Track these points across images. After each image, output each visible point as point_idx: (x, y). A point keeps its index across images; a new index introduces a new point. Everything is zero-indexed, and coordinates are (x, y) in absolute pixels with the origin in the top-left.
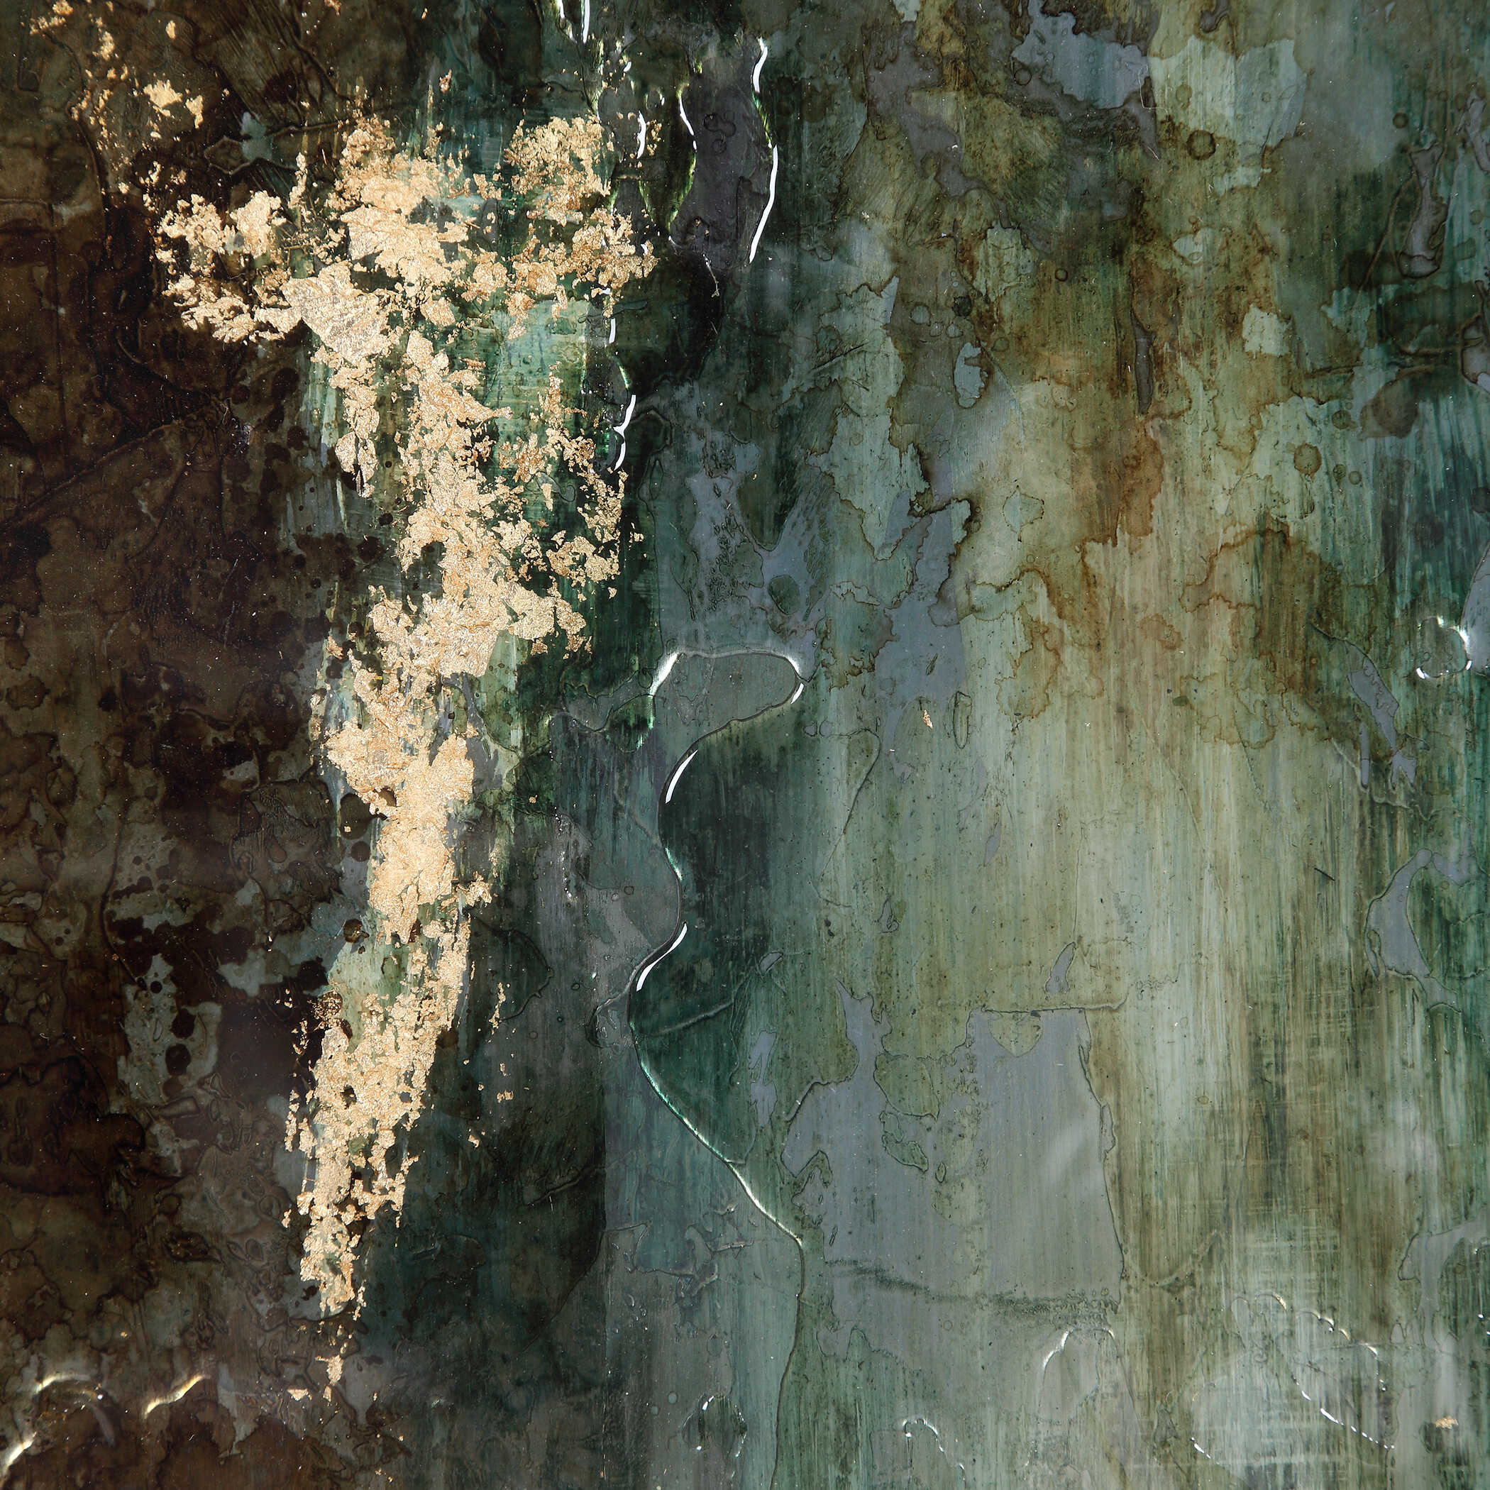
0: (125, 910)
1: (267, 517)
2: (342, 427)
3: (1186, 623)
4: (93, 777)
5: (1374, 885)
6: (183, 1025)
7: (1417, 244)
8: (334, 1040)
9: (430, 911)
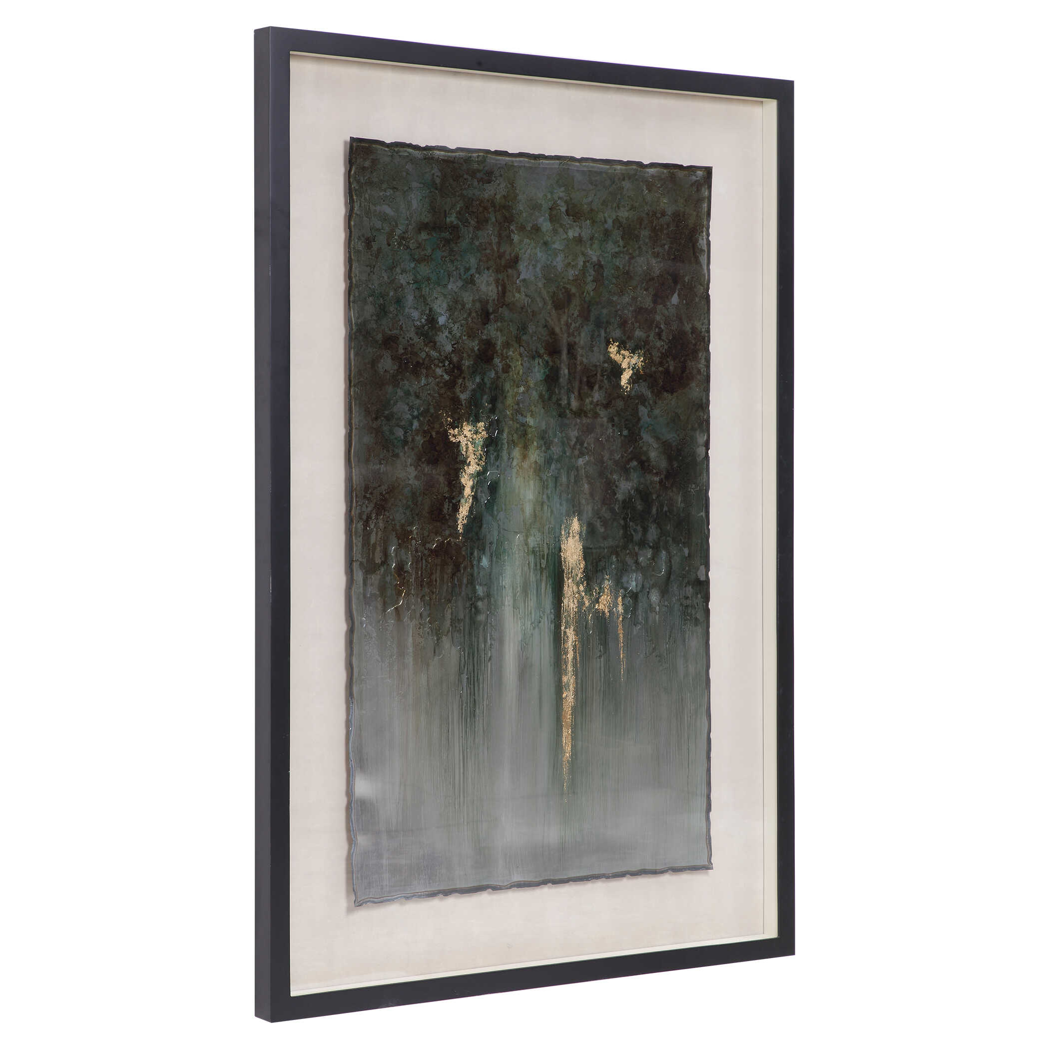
0: (444, 495)
1: (457, 458)
2: (463, 450)
3: (529, 470)
4: (442, 483)
5: (543, 494)
6: (449, 506)
7: (547, 436)
8: (461, 507)
9: (469, 495)
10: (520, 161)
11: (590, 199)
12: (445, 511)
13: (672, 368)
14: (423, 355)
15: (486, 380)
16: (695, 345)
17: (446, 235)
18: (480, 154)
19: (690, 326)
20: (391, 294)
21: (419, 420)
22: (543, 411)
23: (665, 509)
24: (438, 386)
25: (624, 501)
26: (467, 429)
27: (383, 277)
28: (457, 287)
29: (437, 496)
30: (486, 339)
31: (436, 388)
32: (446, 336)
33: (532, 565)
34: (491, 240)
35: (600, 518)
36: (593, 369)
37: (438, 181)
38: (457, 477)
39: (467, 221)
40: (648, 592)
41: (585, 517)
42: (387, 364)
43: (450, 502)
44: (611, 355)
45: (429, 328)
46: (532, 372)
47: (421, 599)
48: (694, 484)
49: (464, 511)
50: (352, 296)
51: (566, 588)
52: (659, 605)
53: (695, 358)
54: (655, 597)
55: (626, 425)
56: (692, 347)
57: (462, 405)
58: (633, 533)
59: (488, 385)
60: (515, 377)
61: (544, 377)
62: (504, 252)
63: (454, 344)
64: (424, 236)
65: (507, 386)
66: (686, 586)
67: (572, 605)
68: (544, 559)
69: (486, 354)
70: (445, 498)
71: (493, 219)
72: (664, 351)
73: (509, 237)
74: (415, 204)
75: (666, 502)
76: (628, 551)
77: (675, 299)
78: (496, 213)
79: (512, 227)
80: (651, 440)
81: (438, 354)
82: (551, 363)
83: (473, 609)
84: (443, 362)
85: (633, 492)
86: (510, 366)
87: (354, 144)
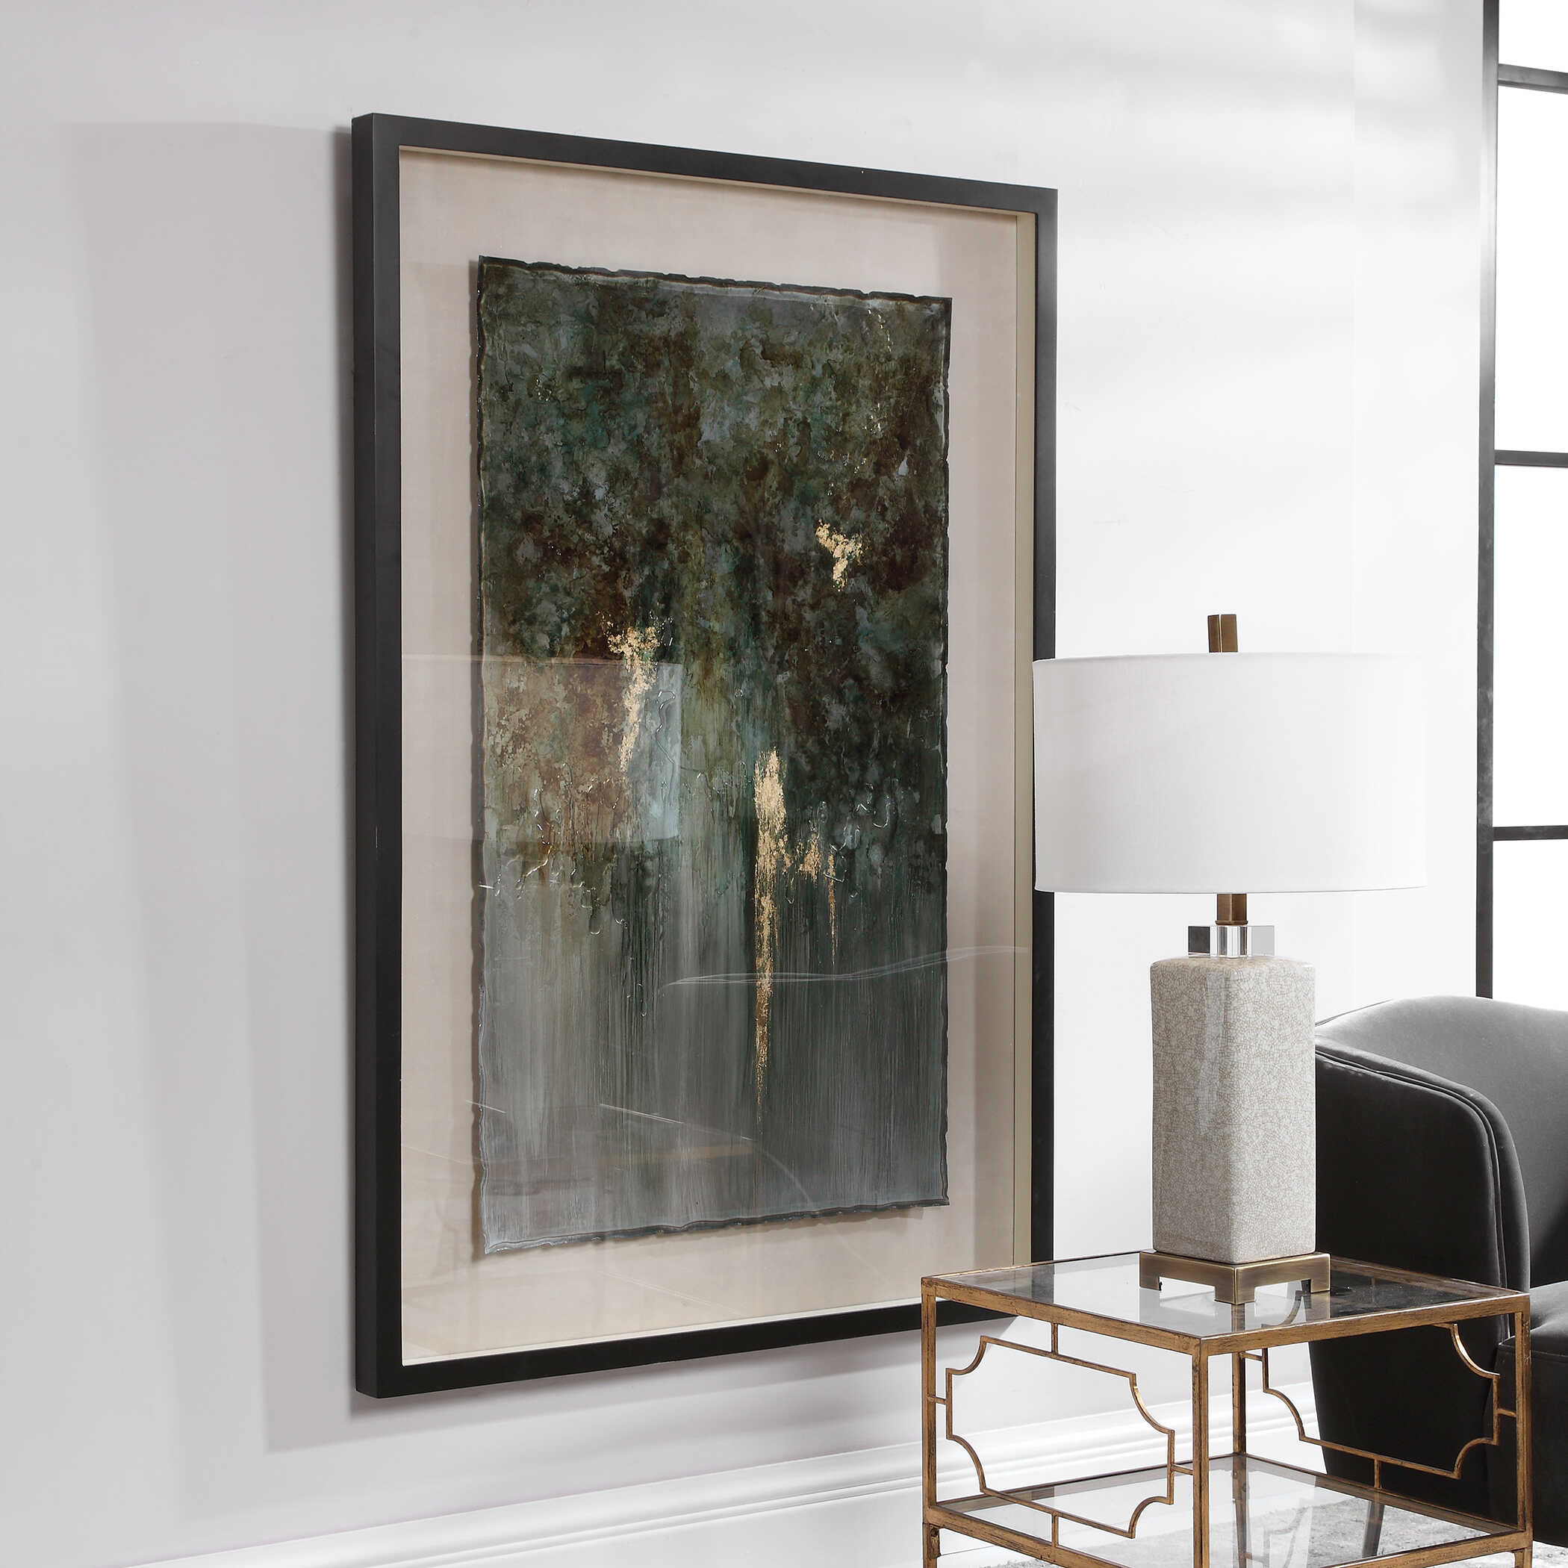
0: (603, 722)
1: (619, 674)
2: (627, 664)
3: (713, 690)
4: (600, 706)
5: (731, 721)
6: (609, 736)
7: (737, 645)
8: (624, 738)
9: (635, 722)
10: (702, 288)
11: (793, 338)
12: (604, 742)
13: (898, 558)
14: (575, 539)
15: (657, 571)
16: (929, 528)
17: (606, 383)
18: (649, 279)
19: (923, 503)
20: (534, 459)
21: (569, 624)
22: (732, 612)
23: (890, 741)
24: (594, 579)
25: (837, 731)
26: (633, 637)
27: (523, 437)
28: (620, 450)
29: (592, 723)
30: (658, 519)
31: (593, 582)
32: (606, 515)
33: (717, 814)
34: (664, 389)
35: (805, 752)
36: (797, 558)
37: (594, 312)
38: (620, 699)
39: (632, 365)
40: (868, 849)
41: (785, 752)
42: (527, 550)
43: (610, 731)
44: (820, 541)
45: (583, 504)
46: (717, 562)
47: (572, 858)
48: (927, 708)
49: (628, 743)
50: (482, 462)
51: (760, 844)
52: (881, 866)
53: (929, 546)
54: (876, 855)
55: (839, 631)
56: (925, 531)
57: (626, 604)
58: (848, 773)
59: (660, 578)
60: (695, 568)
61: (733, 568)
62: (682, 404)
63: (615, 525)
64: (576, 384)
65: (685, 581)
66: (916, 842)
67: (768, 866)
68: (732, 806)
69: (657, 540)
70: (604, 726)
71: (667, 363)
72: (889, 535)
73: (687, 385)
74: (564, 342)
75: (891, 732)
76: (841, 796)
77: (903, 469)
78: (671, 356)
79: (691, 373)
80: (872, 652)
81: (595, 539)
82: (742, 551)
83: (640, 872)
84: (601, 548)
85: (848, 719)
86: (688, 554)
87: (485, 265)
